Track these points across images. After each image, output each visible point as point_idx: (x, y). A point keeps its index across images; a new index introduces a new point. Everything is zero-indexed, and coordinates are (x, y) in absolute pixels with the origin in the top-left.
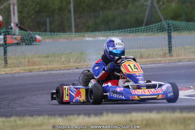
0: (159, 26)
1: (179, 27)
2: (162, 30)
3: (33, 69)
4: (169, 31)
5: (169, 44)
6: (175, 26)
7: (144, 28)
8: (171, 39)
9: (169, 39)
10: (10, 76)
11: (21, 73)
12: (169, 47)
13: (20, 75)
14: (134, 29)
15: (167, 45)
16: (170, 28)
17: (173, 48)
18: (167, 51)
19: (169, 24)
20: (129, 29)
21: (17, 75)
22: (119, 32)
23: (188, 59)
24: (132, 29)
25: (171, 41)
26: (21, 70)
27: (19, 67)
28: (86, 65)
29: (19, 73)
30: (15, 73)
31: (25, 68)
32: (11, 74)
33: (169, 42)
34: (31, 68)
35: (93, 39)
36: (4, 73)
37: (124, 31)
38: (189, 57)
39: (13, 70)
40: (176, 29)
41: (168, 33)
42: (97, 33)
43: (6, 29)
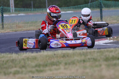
0: (95, 4)
1: (107, 4)
2: (96, 6)
3: (18, 30)
4: (101, 7)
5: (101, 15)
6: (104, 4)
7: (86, 5)
8: (102, 11)
9: (100, 12)
10: (3, 34)
11: (10, 32)
12: (101, 17)
13: (9, 33)
14: (80, 6)
15: (100, 15)
16: (101, 5)
17: (103, 17)
18: (100, 19)
19: (100, 3)
20: (77, 6)
21: (7, 34)
23: (111, 23)
24: (78, 6)
25: (102, 13)
26: (10, 31)
27: (10, 29)
29: (9, 32)
30: (7, 33)
31: (13, 29)
32: (4, 33)
33: (101, 13)
34: (17, 29)
38: (111, 22)
40: (105, 5)
41: (100, 8)
43: (3, 7)
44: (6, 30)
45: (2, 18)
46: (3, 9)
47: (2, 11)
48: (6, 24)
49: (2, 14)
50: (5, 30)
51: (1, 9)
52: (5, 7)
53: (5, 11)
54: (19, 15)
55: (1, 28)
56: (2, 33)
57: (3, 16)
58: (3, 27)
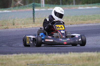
22: (97, 4)
27: (40, 24)
28: (76, 23)
29: (39, 27)
30: (37, 27)
32: (35, 28)
35: (83, 8)
36: (31, 27)
37: (99, 4)
39: (36, 25)
42: (85, 5)
43: (34, 3)
44: (37, 24)
45: (33, 13)
46: (35, 5)
47: (34, 7)
48: (37, 19)
49: (34, 10)
50: (35, 25)
51: (33, 5)
52: (36, 4)
53: (36, 7)
54: (49, 9)
55: (32, 22)
56: (33, 27)
57: (34, 11)
58: (34, 21)
